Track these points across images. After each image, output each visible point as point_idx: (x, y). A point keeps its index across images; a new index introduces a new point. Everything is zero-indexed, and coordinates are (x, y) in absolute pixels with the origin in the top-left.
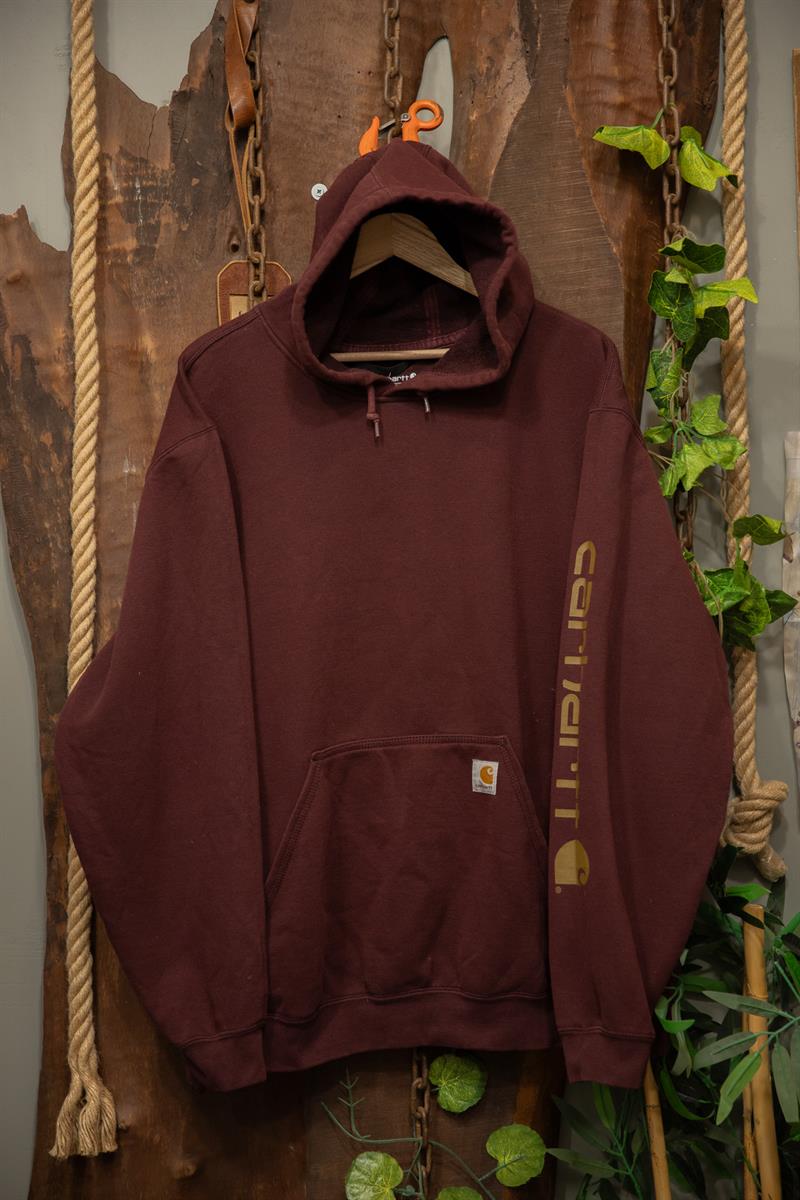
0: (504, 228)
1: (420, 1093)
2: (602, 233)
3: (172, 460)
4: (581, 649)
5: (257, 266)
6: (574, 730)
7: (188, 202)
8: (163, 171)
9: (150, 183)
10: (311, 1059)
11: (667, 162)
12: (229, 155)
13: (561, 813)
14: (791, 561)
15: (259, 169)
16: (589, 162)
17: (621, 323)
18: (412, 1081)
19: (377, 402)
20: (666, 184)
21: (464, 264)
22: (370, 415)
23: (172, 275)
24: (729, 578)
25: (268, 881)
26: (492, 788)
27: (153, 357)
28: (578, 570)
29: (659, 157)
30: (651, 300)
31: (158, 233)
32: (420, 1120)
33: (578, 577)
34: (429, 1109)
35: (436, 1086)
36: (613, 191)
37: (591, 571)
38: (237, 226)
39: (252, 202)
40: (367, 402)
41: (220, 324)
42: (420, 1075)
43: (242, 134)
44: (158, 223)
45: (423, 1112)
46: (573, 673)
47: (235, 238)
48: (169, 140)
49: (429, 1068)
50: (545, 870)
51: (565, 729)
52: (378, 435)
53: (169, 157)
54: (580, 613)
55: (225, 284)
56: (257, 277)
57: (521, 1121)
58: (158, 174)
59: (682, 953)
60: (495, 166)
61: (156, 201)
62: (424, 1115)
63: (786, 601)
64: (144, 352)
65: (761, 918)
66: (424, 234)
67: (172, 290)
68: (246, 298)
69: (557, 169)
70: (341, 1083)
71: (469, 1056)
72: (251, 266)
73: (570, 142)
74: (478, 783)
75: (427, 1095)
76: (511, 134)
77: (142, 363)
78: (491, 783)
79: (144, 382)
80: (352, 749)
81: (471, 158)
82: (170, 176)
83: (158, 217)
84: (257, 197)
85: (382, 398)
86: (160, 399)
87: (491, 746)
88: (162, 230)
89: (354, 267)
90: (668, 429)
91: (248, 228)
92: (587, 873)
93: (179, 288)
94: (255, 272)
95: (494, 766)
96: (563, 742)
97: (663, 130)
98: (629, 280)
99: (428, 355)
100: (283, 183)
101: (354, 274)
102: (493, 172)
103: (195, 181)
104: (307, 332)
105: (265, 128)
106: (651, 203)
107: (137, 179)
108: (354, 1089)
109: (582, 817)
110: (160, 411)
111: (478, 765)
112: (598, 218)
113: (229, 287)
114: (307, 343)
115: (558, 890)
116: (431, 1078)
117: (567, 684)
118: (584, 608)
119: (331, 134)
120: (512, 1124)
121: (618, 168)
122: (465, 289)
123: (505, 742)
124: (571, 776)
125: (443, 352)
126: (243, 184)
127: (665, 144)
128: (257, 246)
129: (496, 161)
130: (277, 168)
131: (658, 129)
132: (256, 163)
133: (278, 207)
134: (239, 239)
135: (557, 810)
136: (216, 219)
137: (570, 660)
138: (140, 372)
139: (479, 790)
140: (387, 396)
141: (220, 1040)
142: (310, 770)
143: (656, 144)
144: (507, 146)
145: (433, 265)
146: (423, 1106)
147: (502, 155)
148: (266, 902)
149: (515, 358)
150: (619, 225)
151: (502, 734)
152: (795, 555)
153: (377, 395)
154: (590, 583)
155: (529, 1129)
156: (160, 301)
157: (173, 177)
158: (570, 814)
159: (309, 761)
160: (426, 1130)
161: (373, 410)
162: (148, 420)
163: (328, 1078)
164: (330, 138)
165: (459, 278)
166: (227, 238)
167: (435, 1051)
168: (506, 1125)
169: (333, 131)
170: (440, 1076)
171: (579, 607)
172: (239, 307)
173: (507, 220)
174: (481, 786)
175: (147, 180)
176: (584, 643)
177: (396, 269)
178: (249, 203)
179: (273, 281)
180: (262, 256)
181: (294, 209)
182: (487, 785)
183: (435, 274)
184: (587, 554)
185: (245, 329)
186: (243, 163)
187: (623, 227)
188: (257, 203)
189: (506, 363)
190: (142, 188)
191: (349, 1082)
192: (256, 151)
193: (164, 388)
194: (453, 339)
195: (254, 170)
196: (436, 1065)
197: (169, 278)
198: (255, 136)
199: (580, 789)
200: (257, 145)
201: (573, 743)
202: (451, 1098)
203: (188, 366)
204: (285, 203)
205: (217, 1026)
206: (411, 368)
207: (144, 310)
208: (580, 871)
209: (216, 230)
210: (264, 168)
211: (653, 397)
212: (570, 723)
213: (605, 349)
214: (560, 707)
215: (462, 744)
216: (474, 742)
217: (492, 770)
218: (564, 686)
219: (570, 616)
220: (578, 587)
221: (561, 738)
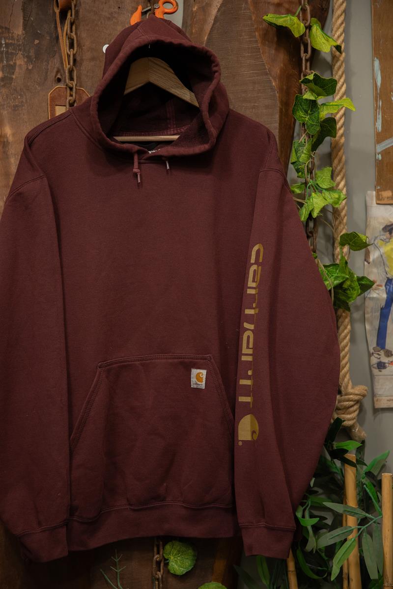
0: (213, 62)
1: (158, 563)
2: (267, 74)
3: (20, 194)
4: (254, 305)
5: (71, 89)
6: (250, 351)
7: (32, 53)
8: (18, 35)
9: (11, 41)
10: (95, 543)
11: (303, 35)
12: (56, 28)
13: (242, 399)
14: (369, 263)
15: (73, 34)
16: (260, 35)
17: (277, 125)
18: (154, 556)
19: (139, 163)
20: (302, 48)
21: (190, 88)
22: (135, 170)
23: (23, 93)
24: (336, 270)
25: (72, 437)
26: (202, 385)
27: (11, 139)
29: (299, 31)
30: (294, 112)
31: (15, 69)
32: (158, 579)
33: (253, 264)
34: (163, 573)
35: (168, 560)
36: (273, 52)
37: (261, 261)
38: (60, 68)
39: (69, 53)
40: (133, 163)
41: (50, 119)
42: (158, 553)
43: (63, 15)
44: (15, 64)
45: (160, 575)
46: (250, 318)
47: (59, 74)
48: (22, 18)
49: (163, 549)
50: (232, 432)
51: (245, 350)
52: (139, 181)
53: (22, 27)
54: (254, 285)
55: (53, 99)
56: (71, 95)
57: (216, 580)
58: (16, 37)
59: (311, 480)
60: (207, 35)
61: (14, 52)
62: (160, 576)
63: (368, 283)
64: (5, 136)
65: (354, 461)
66: (167, 70)
67: (22, 102)
68: (65, 107)
69: (242, 38)
70: (112, 557)
71: (187, 541)
72: (68, 89)
73: (250, 22)
74: (194, 382)
75: (162, 565)
76: (216, 17)
77: (4, 142)
78: (202, 382)
79: (5, 153)
80: (122, 362)
81: (193, 31)
82: (22, 38)
83: (15, 60)
84: (72, 50)
85: (142, 161)
86: (14, 163)
87: (202, 361)
88: (17, 68)
89: (127, 87)
90: (303, 185)
91: (66, 67)
92: (257, 433)
93: (26, 101)
94: (70, 93)
95: (204, 372)
96: (244, 358)
97: (301, 18)
98: (281, 102)
99: (168, 138)
100: (87, 43)
101: (127, 92)
102: (206, 38)
103: (37, 42)
104: (99, 118)
105: (77, 12)
106: (294, 60)
107: (3, 39)
108: (120, 561)
109: (254, 401)
110: (14, 169)
111: (194, 372)
112: (265, 66)
113: (54, 102)
114: (99, 125)
115: (240, 444)
116: (164, 555)
117: (246, 325)
119: (114, 17)
120: (211, 582)
121: (276, 39)
122: (190, 102)
123: (210, 358)
124: (248, 378)
125: (176, 137)
126: (64, 43)
127: (302, 25)
128: (71, 79)
129: (208, 32)
130: (84, 35)
131: (298, 17)
132: (71, 31)
133: (84, 58)
134: (61, 75)
136: (48, 63)
137: (248, 312)
138: (3, 147)
139: (195, 386)
140: (144, 160)
141: (41, 532)
142: (98, 373)
143: (297, 24)
144: (214, 24)
145: (172, 87)
146: (160, 571)
147: (211, 29)
148: (70, 450)
149: (219, 137)
150: (277, 70)
151: (208, 354)
152: (371, 260)
153: (139, 159)
154: (260, 267)
155: (220, 585)
156: (15, 108)
157: (24, 38)
158: (248, 399)
159: (97, 368)
160: (161, 585)
161: (137, 167)
162: (7, 174)
163: (105, 554)
164: (114, 20)
165: (186, 95)
166: (54, 74)
167: (167, 539)
168: (207, 582)
169: (116, 15)
170: (170, 554)
171: (254, 281)
172: (60, 111)
173: (215, 57)
174: (196, 384)
175: (9, 39)
176: (256, 301)
177: (150, 89)
178: (67, 54)
179: (81, 98)
180: (74, 83)
181: (93, 59)
182: (200, 383)
183: (173, 93)
184: (258, 252)
185: (64, 121)
186: (64, 31)
187: (278, 72)
188: (72, 53)
189: (213, 140)
190: (5, 44)
191: (117, 557)
192: (72, 24)
193: (17, 156)
194: (182, 130)
195: (70, 34)
196: (168, 547)
197: (21, 95)
198: (71, 16)
200: (72, 20)
201: (250, 359)
202: (176, 566)
203: (30, 141)
204: (88, 55)
205: (39, 524)
206: (159, 146)
207: (6, 112)
208: (253, 432)
209: (48, 69)
210: (76, 34)
211: (294, 167)
212: (248, 347)
213: (269, 138)
214: (243, 337)
215: (186, 360)
216: (192, 359)
217: (202, 375)
218: (245, 326)
219: (248, 286)
220: (253, 270)
221: (242, 356)
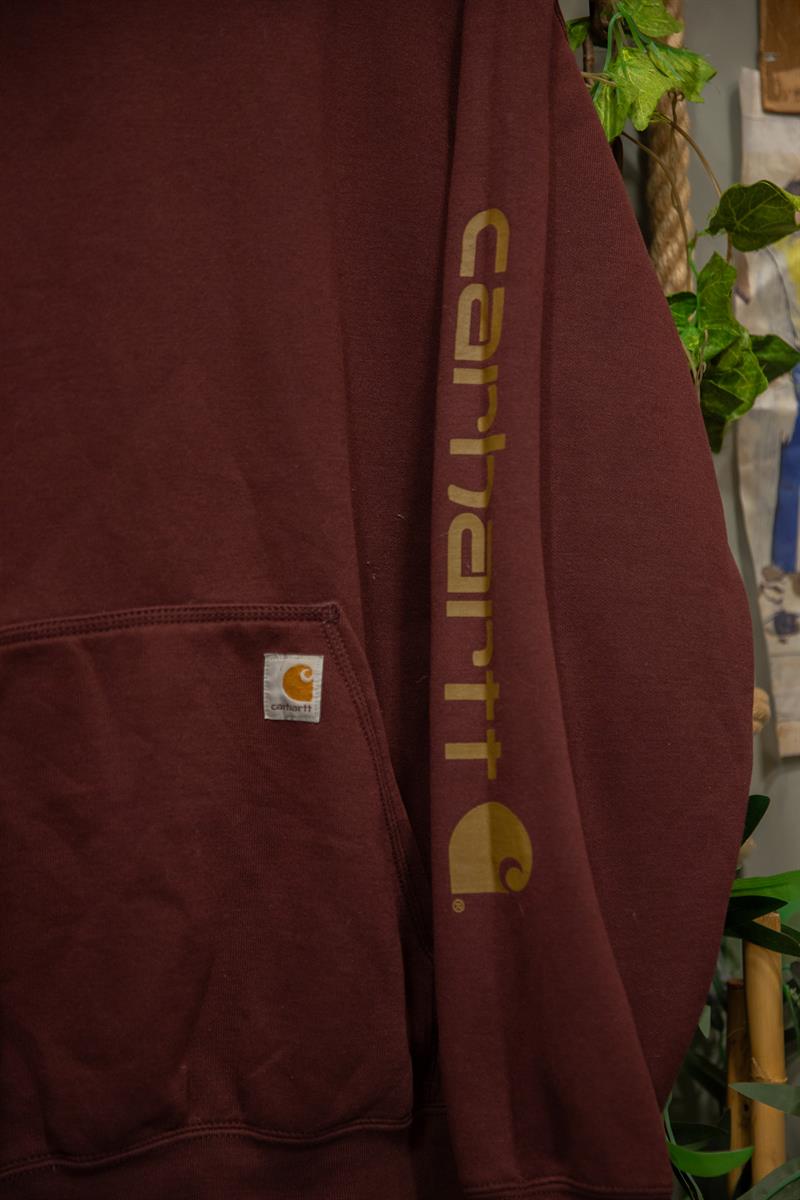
4: (482, 425)
6: (478, 585)
13: (456, 751)
14: (747, 301)
24: (688, 313)
26: (312, 709)
28: (467, 269)
33: (468, 281)
46: (471, 473)
51: (456, 583)
54: (476, 354)
63: (781, 356)
74: (278, 702)
78: (309, 697)
87: (305, 625)
92: (528, 866)
95: (316, 663)
96: (455, 610)
109: (501, 756)
111: (277, 665)
115: (459, 906)
117: (457, 495)
118: (485, 343)
123: (335, 612)
124: (477, 676)
135: (449, 747)
137: (461, 447)
139: (280, 715)
151: (326, 599)
152: (752, 291)
154: (499, 293)
158: (477, 751)
171: (474, 341)
174: (285, 706)
176: (493, 410)
182: (301, 703)
184: (487, 238)
199: (497, 703)
201: (476, 610)
208: (507, 866)
212: (466, 571)
214: (447, 537)
215: (245, 624)
216: (268, 619)
217: (309, 673)
218: (451, 499)
219: (457, 358)
220: (469, 304)
221: (449, 603)
